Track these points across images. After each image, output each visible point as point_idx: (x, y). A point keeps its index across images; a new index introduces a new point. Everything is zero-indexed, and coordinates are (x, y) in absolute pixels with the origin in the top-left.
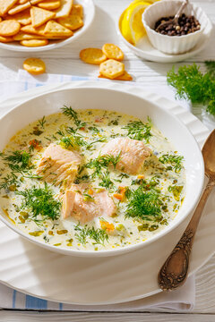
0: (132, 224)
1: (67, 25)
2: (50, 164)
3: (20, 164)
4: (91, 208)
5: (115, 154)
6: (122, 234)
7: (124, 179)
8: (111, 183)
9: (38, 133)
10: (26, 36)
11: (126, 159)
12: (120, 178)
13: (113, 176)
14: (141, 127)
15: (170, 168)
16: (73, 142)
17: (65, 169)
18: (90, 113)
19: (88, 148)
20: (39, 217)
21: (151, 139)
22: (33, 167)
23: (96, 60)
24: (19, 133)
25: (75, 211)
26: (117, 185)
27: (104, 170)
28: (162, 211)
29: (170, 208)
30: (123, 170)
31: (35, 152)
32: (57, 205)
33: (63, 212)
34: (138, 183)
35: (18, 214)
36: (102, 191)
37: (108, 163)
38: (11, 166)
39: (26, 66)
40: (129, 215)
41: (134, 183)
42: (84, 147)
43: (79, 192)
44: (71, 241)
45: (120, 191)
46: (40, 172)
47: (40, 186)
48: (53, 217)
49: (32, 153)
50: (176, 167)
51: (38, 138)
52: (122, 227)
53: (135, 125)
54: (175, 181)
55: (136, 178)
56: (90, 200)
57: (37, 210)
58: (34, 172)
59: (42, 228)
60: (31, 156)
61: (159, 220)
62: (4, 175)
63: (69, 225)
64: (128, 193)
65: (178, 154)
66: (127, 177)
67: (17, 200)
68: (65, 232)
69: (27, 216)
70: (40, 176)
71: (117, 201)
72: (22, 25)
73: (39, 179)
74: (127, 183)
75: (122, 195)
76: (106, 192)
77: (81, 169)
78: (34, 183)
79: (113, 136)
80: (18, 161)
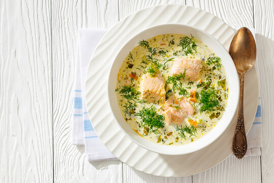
2: (149, 94)
3: (130, 93)
5: (182, 72)
6: (203, 127)
7: (192, 86)
8: (185, 90)
9: (131, 66)
12: (189, 86)
13: (185, 86)
15: (214, 68)
16: (154, 68)
17: (159, 94)
18: (155, 40)
19: (164, 68)
20: (154, 128)
21: (198, 48)
22: (138, 93)
24: (120, 70)
25: (173, 119)
26: (189, 91)
27: (178, 82)
28: (219, 101)
29: (223, 97)
30: (189, 79)
31: (135, 82)
32: (161, 117)
36: (182, 99)
37: (179, 78)
38: (125, 96)
40: (202, 110)
42: (161, 69)
43: (171, 106)
44: (177, 138)
45: (192, 96)
46: (144, 98)
47: (148, 106)
48: (161, 126)
49: (134, 83)
50: (218, 66)
51: (133, 70)
52: (201, 121)
54: (220, 77)
55: (198, 82)
56: (178, 108)
60: (134, 85)
61: (219, 108)
62: (124, 105)
64: (197, 95)
65: (216, 56)
66: (192, 83)
67: (138, 119)
68: (171, 134)
69: (148, 130)
70: (145, 100)
71: (192, 103)
73: (144, 102)
74: (194, 89)
75: (194, 99)
76: (185, 99)
77: (166, 86)
78: (143, 105)
79: (175, 54)
80: (128, 92)
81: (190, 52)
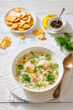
0: (47, 83)
1: (29, 24)
2: (28, 68)
3: (21, 67)
4: (38, 79)
5: (43, 65)
6: (45, 86)
10: (19, 28)
11: (45, 66)
13: (42, 70)
14: (49, 56)
15: (55, 68)
16: (33, 61)
17: (32, 69)
18: (36, 53)
19: (36, 62)
20: (26, 82)
21: (51, 59)
22: (24, 68)
23: (37, 34)
24: (20, 59)
25: (34, 80)
26: (43, 72)
27: (40, 68)
28: (54, 79)
29: (56, 78)
30: (45, 68)
31: (24, 64)
32: (30, 78)
33: (32, 80)
34: (48, 72)
35: (21, 81)
36: (40, 74)
37: (41, 67)
38: (19, 68)
39: (20, 36)
40: (46, 80)
41: (47, 72)
42: (35, 62)
43: (35, 75)
44: (34, 87)
45: (44, 74)
46: (26, 70)
47: (26, 73)
48: (29, 81)
50: (57, 67)
51: (25, 60)
52: (45, 84)
53: (47, 56)
54: (57, 71)
55: (48, 70)
56: (37, 77)
57: (25, 80)
58: (24, 70)
59: (27, 85)
61: (53, 81)
62: (17, 71)
63: (33, 83)
64: (46, 75)
65: (57, 64)
66: (46, 70)
67: (21, 77)
68: (32, 85)
69: (23, 81)
71: (44, 77)
72: (18, 25)
74: (46, 72)
75: (45, 75)
76: (41, 75)
77: (35, 69)
78: (24, 73)
79: (42, 59)
80: (20, 67)
81: (48, 60)
